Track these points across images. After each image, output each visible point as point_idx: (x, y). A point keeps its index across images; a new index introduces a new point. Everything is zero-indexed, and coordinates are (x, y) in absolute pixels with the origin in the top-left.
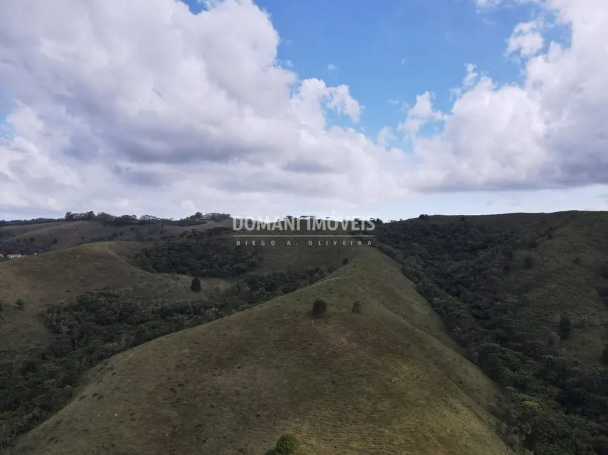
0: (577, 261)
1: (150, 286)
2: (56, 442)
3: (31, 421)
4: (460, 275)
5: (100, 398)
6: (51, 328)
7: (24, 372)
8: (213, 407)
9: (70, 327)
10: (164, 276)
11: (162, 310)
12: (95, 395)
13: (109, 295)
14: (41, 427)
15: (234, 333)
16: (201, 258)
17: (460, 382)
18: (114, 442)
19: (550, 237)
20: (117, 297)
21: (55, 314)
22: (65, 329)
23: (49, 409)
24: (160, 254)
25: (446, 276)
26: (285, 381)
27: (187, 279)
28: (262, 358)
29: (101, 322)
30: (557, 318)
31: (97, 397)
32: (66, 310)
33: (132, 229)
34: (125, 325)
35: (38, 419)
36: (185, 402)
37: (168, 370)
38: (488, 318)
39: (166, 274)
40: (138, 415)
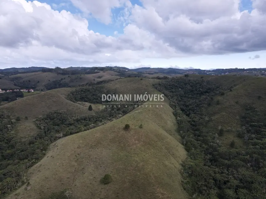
0: (237, 103)
1: (73, 109)
2: (40, 172)
3: (32, 163)
4: (191, 107)
5: (53, 158)
6: (38, 127)
7: (30, 144)
8: (88, 162)
9: (44, 127)
10: (79, 103)
11: (77, 119)
12: (52, 156)
13: (58, 113)
14: (35, 166)
15: (97, 135)
16: (93, 95)
17: (173, 154)
18: (57, 173)
19: (231, 90)
20: (61, 114)
21: (39, 122)
22: (42, 127)
23: (38, 159)
24: (77, 94)
25: (187, 106)
26: (112, 154)
27: (88, 104)
28: (105, 146)
29: (55, 124)
30: (220, 128)
31: (52, 157)
32: (42, 120)
33: (69, 76)
34: (64, 125)
35: (35, 162)
36: (79, 160)
37: (75, 148)
38: (196, 126)
39: (80, 102)
40: (65, 164)
